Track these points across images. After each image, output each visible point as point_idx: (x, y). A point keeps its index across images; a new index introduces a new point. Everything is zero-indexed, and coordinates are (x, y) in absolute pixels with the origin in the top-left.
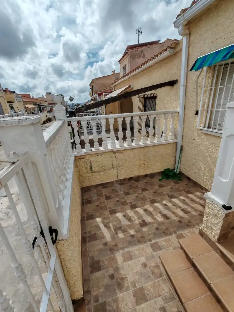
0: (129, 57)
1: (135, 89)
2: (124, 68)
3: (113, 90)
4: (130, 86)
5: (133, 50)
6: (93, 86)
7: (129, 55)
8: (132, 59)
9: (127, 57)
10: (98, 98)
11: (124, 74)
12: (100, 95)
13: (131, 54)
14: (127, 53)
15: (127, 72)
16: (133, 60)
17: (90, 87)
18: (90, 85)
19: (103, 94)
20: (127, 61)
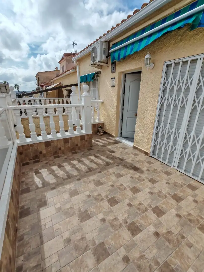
0: (66, 61)
1: (64, 85)
2: (63, 67)
3: (52, 84)
4: (60, 83)
5: (69, 57)
6: (38, 78)
7: (65, 60)
8: (67, 63)
9: (64, 61)
10: (40, 88)
11: (63, 72)
12: (42, 86)
13: (67, 59)
14: (64, 58)
15: (65, 71)
16: (69, 63)
17: (36, 78)
18: (36, 76)
19: (45, 86)
20: (64, 63)
